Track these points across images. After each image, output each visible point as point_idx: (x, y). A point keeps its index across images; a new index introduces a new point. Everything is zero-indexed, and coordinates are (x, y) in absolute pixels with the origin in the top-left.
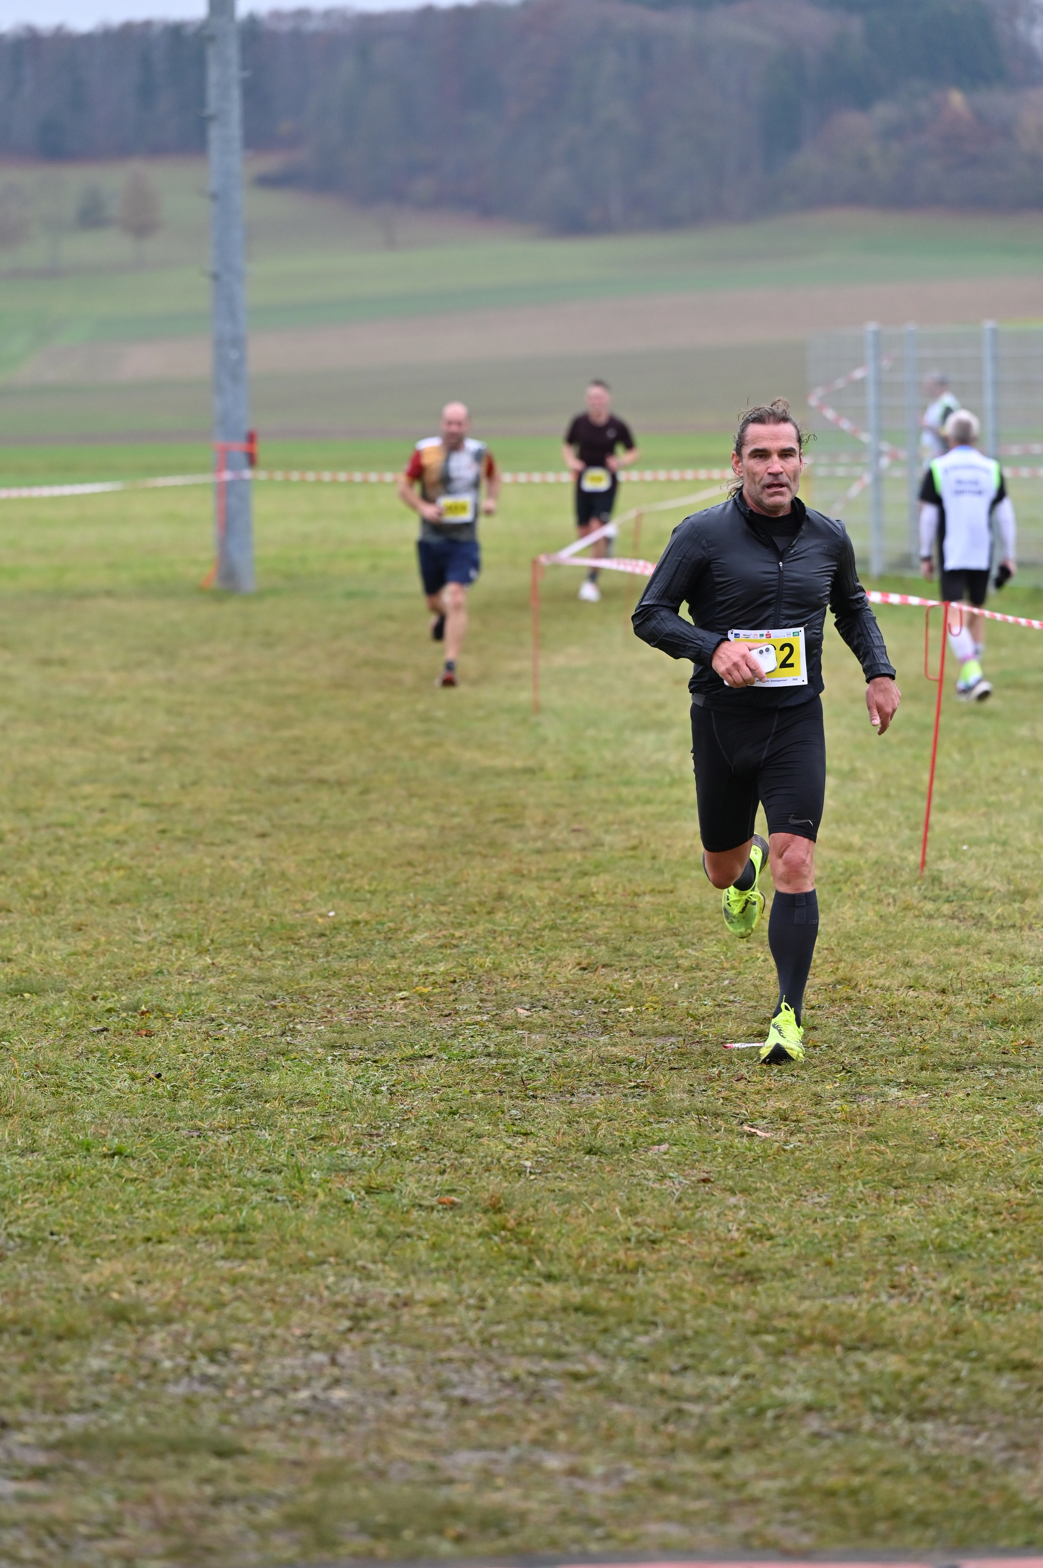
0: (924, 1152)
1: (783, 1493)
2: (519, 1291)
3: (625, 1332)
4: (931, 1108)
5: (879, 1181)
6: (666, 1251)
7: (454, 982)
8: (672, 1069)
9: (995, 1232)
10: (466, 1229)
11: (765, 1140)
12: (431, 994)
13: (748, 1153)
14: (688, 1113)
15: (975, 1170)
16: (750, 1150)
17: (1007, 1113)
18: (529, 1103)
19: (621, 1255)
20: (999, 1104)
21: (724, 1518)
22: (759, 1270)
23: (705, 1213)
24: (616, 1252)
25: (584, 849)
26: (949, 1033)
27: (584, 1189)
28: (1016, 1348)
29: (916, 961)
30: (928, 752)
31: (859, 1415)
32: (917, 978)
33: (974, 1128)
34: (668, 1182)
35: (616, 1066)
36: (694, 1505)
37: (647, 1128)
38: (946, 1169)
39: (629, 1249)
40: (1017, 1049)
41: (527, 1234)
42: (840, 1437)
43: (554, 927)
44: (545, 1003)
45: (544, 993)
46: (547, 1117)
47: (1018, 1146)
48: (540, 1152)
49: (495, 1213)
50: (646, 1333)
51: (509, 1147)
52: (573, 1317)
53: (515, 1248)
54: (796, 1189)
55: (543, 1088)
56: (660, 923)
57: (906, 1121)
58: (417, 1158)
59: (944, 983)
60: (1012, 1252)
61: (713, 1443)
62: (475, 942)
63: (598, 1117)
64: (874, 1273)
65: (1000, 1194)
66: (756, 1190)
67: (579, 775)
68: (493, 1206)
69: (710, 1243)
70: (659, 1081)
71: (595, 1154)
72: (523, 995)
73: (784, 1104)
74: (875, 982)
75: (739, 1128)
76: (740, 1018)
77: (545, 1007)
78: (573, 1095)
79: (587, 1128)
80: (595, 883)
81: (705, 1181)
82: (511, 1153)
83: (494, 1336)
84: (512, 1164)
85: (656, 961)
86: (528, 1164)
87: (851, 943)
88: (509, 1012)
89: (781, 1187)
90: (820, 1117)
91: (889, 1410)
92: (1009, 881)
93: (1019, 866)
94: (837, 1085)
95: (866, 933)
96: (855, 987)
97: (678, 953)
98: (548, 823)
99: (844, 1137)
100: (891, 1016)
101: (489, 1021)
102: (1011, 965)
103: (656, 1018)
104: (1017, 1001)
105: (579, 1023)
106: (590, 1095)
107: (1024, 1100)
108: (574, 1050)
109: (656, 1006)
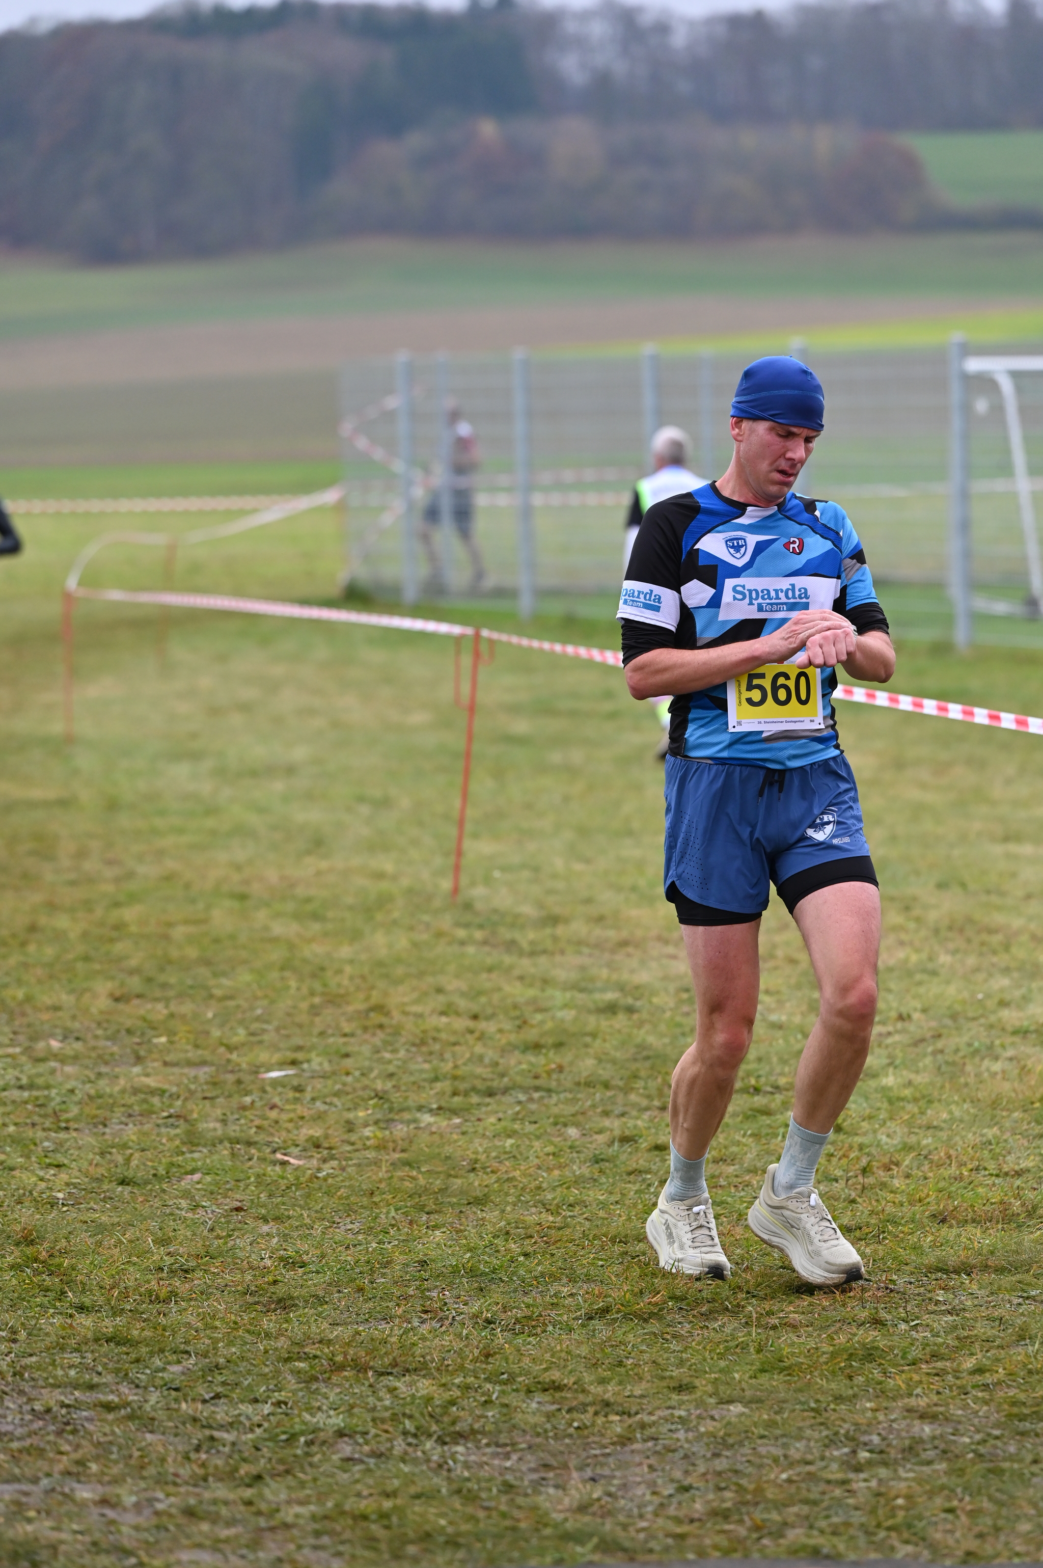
0: (456, 1177)
1: (314, 1518)
2: (50, 1324)
3: (157, 1362)
4: (464, 1133)
5: (411, 1207)
6: (199, 1280)
8: (205, 1098)
9: (526, 1255)
11: (298, 1168)
13: (280, 1181)
14: (221, 1142)
15: (507, 1194)
16: (283, 1178)
17: (538, 1137)
18: (62, 1135)
19: (154, 1284)
20: (529, 1128)
21: (255, 1544)
22: (292, 1298)
23: (238, 1241)
24: (148, 1282)
25: (117, 880)
27: (116, 1220)
28: (546, 1370)
29: (449, 988)
30: (459, 780)
31: (390, 1440)
32: (450, 1005)
33: (505, 1153)
34: (201, 1211)
35: (149, 1097)
36: (225, 1533)
37: (180, 1158)
38: (478, 1193)
39: (161, 1279)
40: (549, 1073)
41: (60, 1265)
42: (372, 1461)
43: (87, 959)
44: (76, 1034)
45: (77, 1025)
46: (80, 1148)
47: (549, 1170)
48: (73, 1184)
49: (27, 1245)
50: (179, 1362)
51: (42, 1179)
52: (105, 1348)
53: (48, 1281)
54: (328, 1216)
55: (76, 1119)
56: (192, 953)
57: (438, 1147)
59: (475, 1008)
60: (542, 1275)
61: (244, 1469)
63: (130, 1148)
64: (407, 1298)
65: (532, 1217)
66: (289, 1217)
67: (112, 806)
68: (25, 1238)
69: (243, 1272)
70: (192, 1111)
71: (128, 1184)
72: (55, 1027)
73: (316, 1132)
74: (408, 1009)
75: (272, 1157)
76: (275, 1048)
77: (78, 1039)
78: (105, 1126)
79: (120, 1159)
80: (129, 914)
81: (238, 1209)
82: (43, 1185)
83: (25, 1368)
84: (44, 1196)
85: (191, 992)
86: (60, 1195)
87: (384, 971)
88: (41, 1045)
89: (314, 1215)
90: (353, 1144)
91: (420, 1433)
92: (540, 905)
93: (550, 892)
94: (370, 1112)
95: (399, 961)
96: (387, 1014)
97: (212, 982)
98: (81, 854)
99: (377, 1163)
100: (423, 1043)
101: (22, 1053)
102: (543, 990)
103: (189, 1047)
104: (549, 1025)
105: (112, 1054)
106: (123, 1126)
107: (556, 1124)
108: (107, 1082)
109: (189, 1036)
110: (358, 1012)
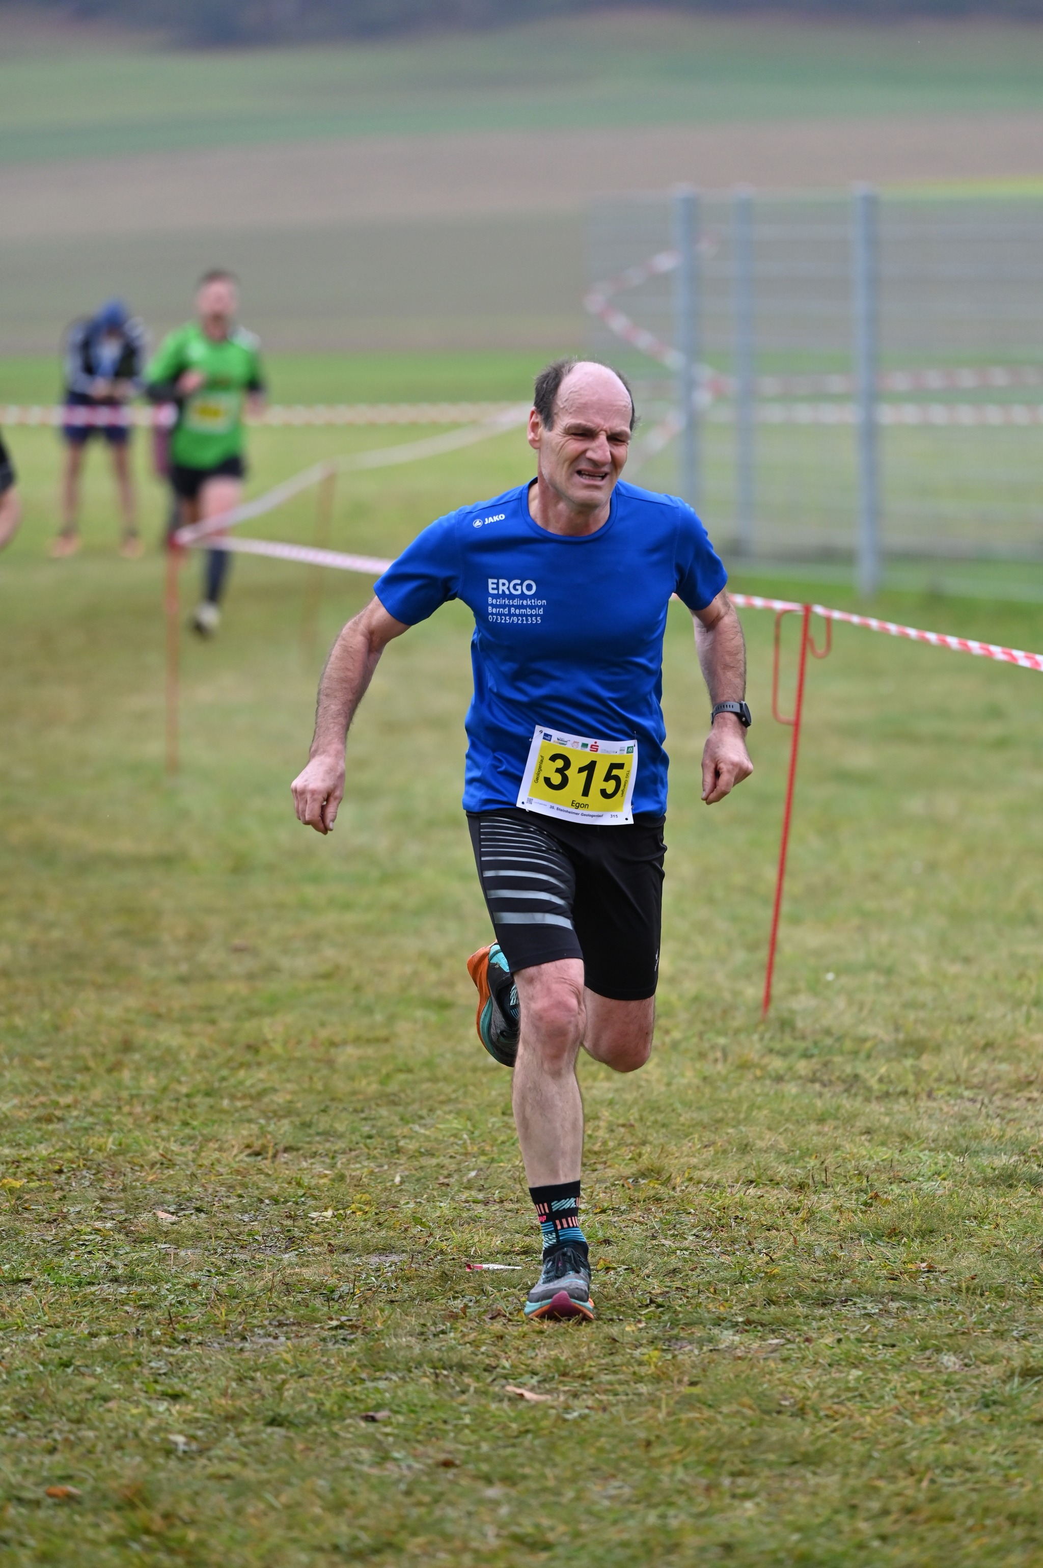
0: (776, 1422)
4: (785, 1360)
5: (709, 1464)
7: (60, 1172)
8: (393, 1301)
9: (883, 1538)
10: (90, 1533)
11: (536, 1406)
12: (24, 1190)
13: (510, 1423)
14: (419, 1365)
16: (515, 1419)
17: (897, 1368)
18: (179, 1351)
20: (884, 1354)
23: (448, 1510)
25: (251, 977)
26: (809, 1249)
27: (265, 1476)
29: (760, 1144)
32: (762, 1169)
34: (391, 1466)
35: (309, 1296)
37: (358, 1388)
38: (808, 1448)
40: (913, 1273)
41: (182, 1540)
43: (210, 1092)
44: (199, 1203)
45: (198, 1188)
46: (207, 1370)
48: (197, 1422)
49: (133, 1509)
51: (151, 1415)
53: (166, 1560)
54: (583, 1475)
55: (200, 1329)
56: (369, 1086)
57: (747, 1379)
58: (12, 1430)
59: (799, 1174)
62: (90, 1113)
63: (282, 1372)
66: (525, 1477)
67: (240, 866)
68: (130, 1499)
70: (373, 1320)
71: (281, 1425)
72: (165, 1191)
74: (696, 1174)
77: (199, 1210)
78: (244, 1339)
79: (268, 1388)
80: (270, 1027)
81: (447, 1464)
82: (154, 1423)
84: (155, 1439)
85: (367, 1143)
86: (179, 1438)
87: (660, 1117)
88: (145, 1216)
89: (561, 1473)
90: (617, 1372)
92: (897, 1026)
93: (912, 1005)
94: (641, 1326)
96: (667, 1182)
97: (399, 1130)
98: (196, 938)
99: (653, 1401)
100: (722, 1225)
101: (115, 1230)
102: (902, 1151)
103: (367, 1225)
104: (913, 1202)
105: (251, 1234)
106: (270, 1340)
107: (924, 1349)
108: (245, 1273)
109: (367, 1208)
110: (625, 1178)
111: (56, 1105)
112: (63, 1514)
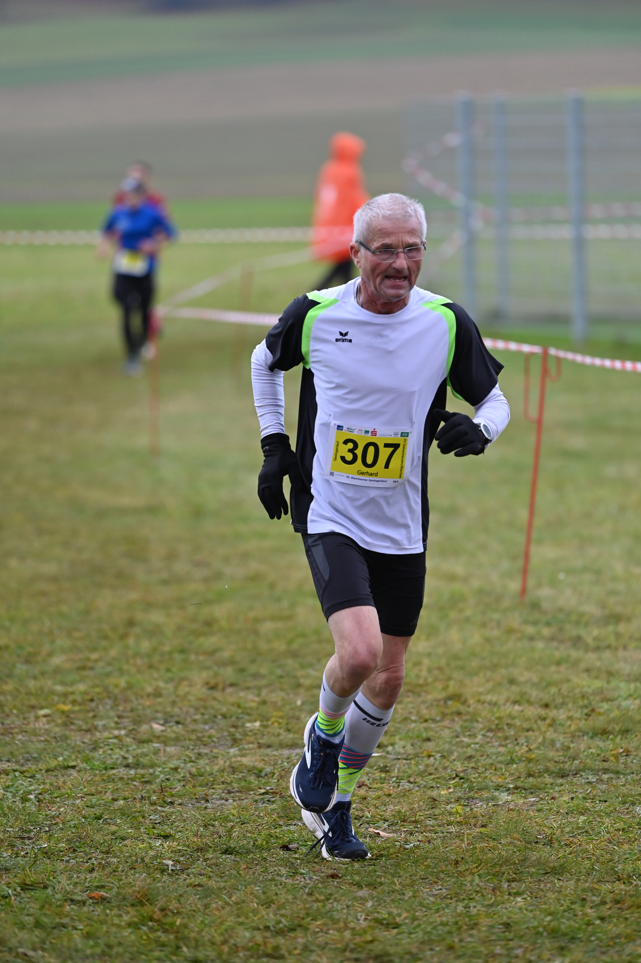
0: (534, 849)
4: (539, 811)
5: (494, 875)
7: (92, 700)
9: (602, 919)
10: (116, 921)
11: (387, 840)
12: (70, 711)
15: (582, 865)
17: (608, 815)
18: (167, 809)
20: (600, 806)
22: (388, 955)
23: (335, 904)
24: (255, 939)
25: (206, 580)
26: (553, 743)
27: (222, 885)
29: (521, 679)
32: (523, 694)
34: (299, 878)
35: (246, 775)
37: (277, 830)
38: (555, 864)
39: (268, 937)
40: (617, 757)
41: (173, 924)
43: (182, 650)
44: (177, 719)
45: (176, 710)
46: (185, 821)
48: (180, 852)
49: (142, 906)
51: (151, 848)
53: (163, 938)
54: (417, 883)
55: (180, 796)
56: (280, 646)
57: (516, 822)
58: (68, 858)
59: (546, 698)
60: (619, 936)
62: (109, 664)
63: (231, 821)
66: (381, 884)
68: (140, 900)
69: (341, 931)
71: (231, 853)
72: (157, 712)
73: (402, 807)
74: (483, 698)
75: (363, 830)
77: (178, 723)
78: (207, 801)
79: (223, 831)
80: (219, 611)
81: (333, 876)
82: (153, 853)
84: (155, 863)
85: (281, 681)
86: (169, 862)
87: (459, 663)
88: (144, 727)
90: (437, 819)
92: (603, 606)
93: (612, 593)
94: (451, 790)
95: (473, 654)
96: (464, 702)
97: (300, 673)
98: (171, 557)
99: (459, 836)
100: (499, 729)
101: (127, 735)
102: (608, 682)
103: (282, 731)
104: (615, 714)
105: (210, 737)
106: (223, 801)
107: (624, 803)
108: (207, 761)
109: (281, 721)
110: (439, 701)
111: (88, 659)
112: (99, 909)
